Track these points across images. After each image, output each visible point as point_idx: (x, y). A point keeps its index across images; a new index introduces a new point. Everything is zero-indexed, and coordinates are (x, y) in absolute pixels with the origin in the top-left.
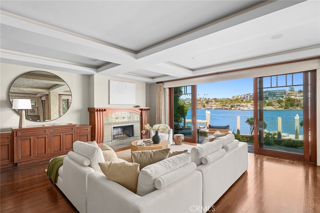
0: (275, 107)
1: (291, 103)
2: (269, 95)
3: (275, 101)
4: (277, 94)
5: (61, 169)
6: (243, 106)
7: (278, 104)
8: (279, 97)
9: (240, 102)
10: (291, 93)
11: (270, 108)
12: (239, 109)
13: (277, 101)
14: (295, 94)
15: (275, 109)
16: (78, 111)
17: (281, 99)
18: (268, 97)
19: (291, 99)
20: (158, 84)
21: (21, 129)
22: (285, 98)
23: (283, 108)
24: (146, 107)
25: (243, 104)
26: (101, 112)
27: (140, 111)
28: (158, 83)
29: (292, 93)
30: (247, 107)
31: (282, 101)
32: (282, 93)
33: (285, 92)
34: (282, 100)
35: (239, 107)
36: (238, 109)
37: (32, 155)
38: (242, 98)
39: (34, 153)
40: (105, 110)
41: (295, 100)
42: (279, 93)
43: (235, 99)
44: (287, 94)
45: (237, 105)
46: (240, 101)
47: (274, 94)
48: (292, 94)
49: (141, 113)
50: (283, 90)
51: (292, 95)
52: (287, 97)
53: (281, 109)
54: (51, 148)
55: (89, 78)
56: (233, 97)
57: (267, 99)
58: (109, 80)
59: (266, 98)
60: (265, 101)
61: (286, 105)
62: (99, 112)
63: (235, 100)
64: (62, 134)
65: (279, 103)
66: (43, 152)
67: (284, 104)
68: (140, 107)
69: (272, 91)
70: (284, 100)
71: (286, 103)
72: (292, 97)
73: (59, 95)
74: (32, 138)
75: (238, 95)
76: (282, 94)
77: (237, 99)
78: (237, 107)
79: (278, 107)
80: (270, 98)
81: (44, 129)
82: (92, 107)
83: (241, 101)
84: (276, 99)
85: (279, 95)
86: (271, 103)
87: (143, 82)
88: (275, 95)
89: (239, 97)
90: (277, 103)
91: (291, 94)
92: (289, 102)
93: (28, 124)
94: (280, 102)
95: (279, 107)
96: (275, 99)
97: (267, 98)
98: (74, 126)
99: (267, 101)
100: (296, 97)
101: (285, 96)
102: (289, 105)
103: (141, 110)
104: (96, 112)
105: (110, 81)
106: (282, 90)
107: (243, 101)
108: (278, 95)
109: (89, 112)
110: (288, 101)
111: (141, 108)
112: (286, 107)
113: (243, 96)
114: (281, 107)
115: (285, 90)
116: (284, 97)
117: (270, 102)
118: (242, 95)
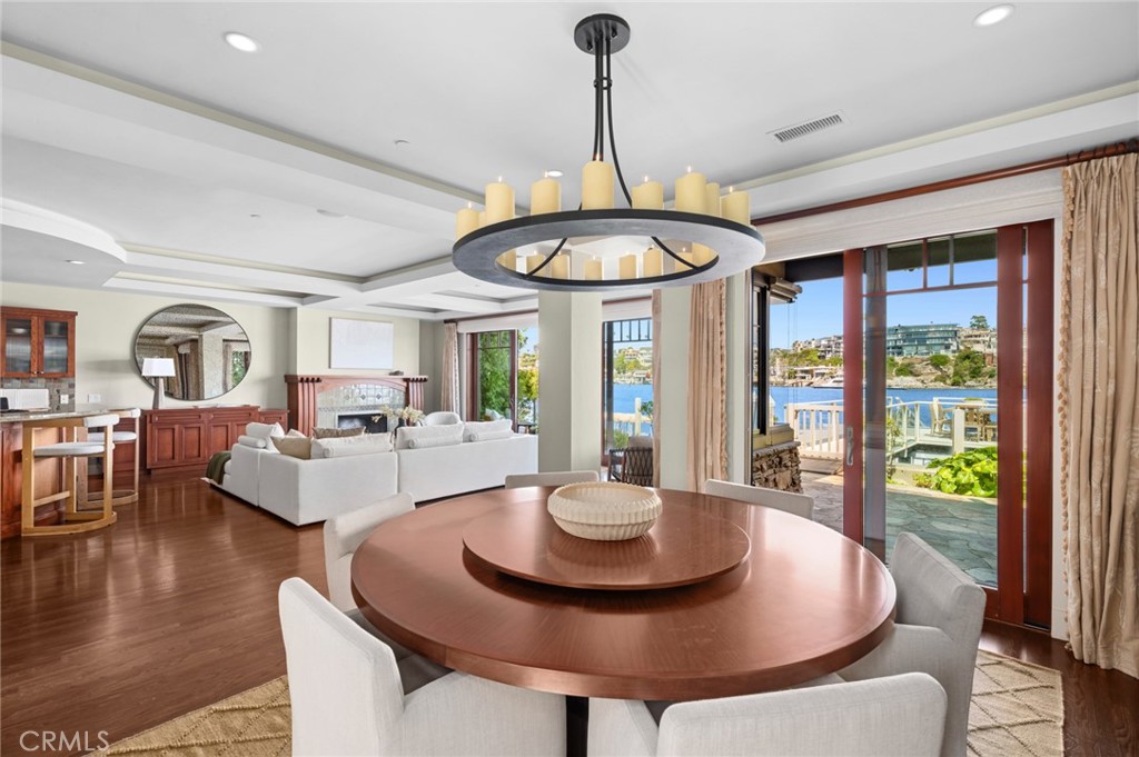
0: (921, 378)
1: (974, 365)
2: (904, 341)
3: (923, 361)
4: (930, 336)
5: (229, 463)
6: (823, 374)
7: (934, 371)
8: (937, 348)
9: (813, 362)
10: (976, 336)
11: (909, 381)
12: (809, 385)
13: (931, 359)
14: (987, 339)
15: (919, 385)
16: (264, 381)
17: (943, 352)
18: (900, 348)
19: (974, 352)
20: (447, 325)
21: (156, 411)
22: (954, 352)
23: (948, 382)
24: (420, 374)
25: (822, 368)
26: (311, 384)
27: (405, 384)
28: (446, 322)
29: (977, 333)
30: (832, 377)
31: (945, 361)
32: (946, 335)
33: (956, 332)
34: (945, 357)
35: (808, 376)
36: (804, 384)
37: (177, 457)
38: (822, 349)
39: (180, 454)
40: (319, 380)
41: (984, 357)
42: (938, 335)
43: (799, 351)
44: (963, 338)
45: (802, 371)
46: (816, 358)
47: (919, 336)
48: (978, 339)
49: (407, 388)
50: (949, 326)
51: (978, 342)
52: (962, 348)
53: (940, 385)
54: (209, 449)
55: (287, 315)
56: (794, 345)
57: (900, 354)
58: (330, 319)
59: (896, 350)
60: (892, 360)
61: (956, 374)
62: (306, 385)
63: (801, 356)
64: (229, 424)
65: (936, 366)
66: (196, 453)
67: (950, 370)
68: (402, 374)
69: (915, 327)
70: (950, 355)
71: (957, 365)
72: (978, 348)
73: (224, 340)
74: (176, 427)
75: (810, 340)
76: (946, 339)
77: (806, 353)
78: (804, 378)
79: (933, 377)
80: (909, 348)
81: (196, 412)
82: (292, 373)
83: (819, 357)
84: (928, 353)
85: (937, 341)
86: (909, 365)
87: (414, 319)
88: (925, 340)
89: (813, 346)
90: (930, 367)
91: (973, 339)
92: (967, 363)
93: (167, 403)
94: (938, 362)
95: (936, 380)
96: (922, 354)
97: (899, 350)
98: (255, 409)
99: (898, 359)
100: (989, 346)
101: (955, 344)
102: (967, 372)
103: (407, 380)
104: (300, 385)
105: (333, 320)
106: (945, 326)
107: (824, 357)
108: (933, 342)
109: (286, 385)
110: (964, 359)
111: (405, 376)
112: (957, 378)
113: (824, 342)
114: (943, 379)
115: (954, 326)
116: (952, 348)
117: (907, 361)
118: (820, 340)
